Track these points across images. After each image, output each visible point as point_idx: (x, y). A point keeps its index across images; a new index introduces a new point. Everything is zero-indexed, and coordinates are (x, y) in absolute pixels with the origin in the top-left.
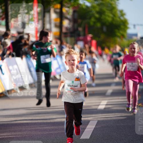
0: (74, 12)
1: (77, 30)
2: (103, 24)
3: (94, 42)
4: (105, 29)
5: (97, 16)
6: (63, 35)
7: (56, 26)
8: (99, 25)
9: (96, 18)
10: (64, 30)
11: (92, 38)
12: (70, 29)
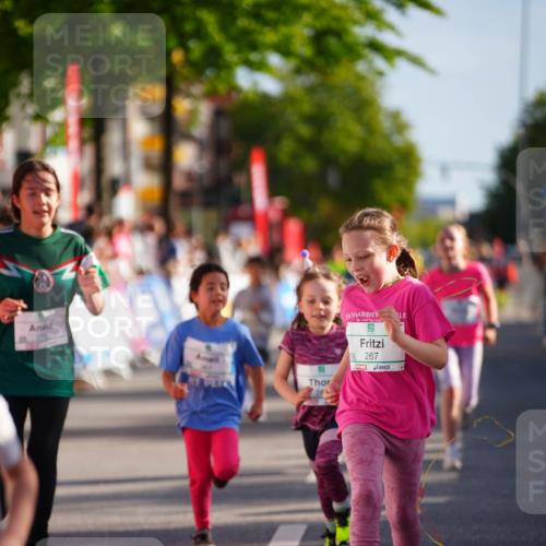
0: (218, 114)
1: (229, 179)
2: (328, 161)
3: (293, 227)
4: (333, 179)
5: (305, 131)
6: (174, 202)
7: (148, 165)
8: (310, 165)
9: (300, 140)
10: (179, 182)
11: (286, 214)
12: (201, 176)
